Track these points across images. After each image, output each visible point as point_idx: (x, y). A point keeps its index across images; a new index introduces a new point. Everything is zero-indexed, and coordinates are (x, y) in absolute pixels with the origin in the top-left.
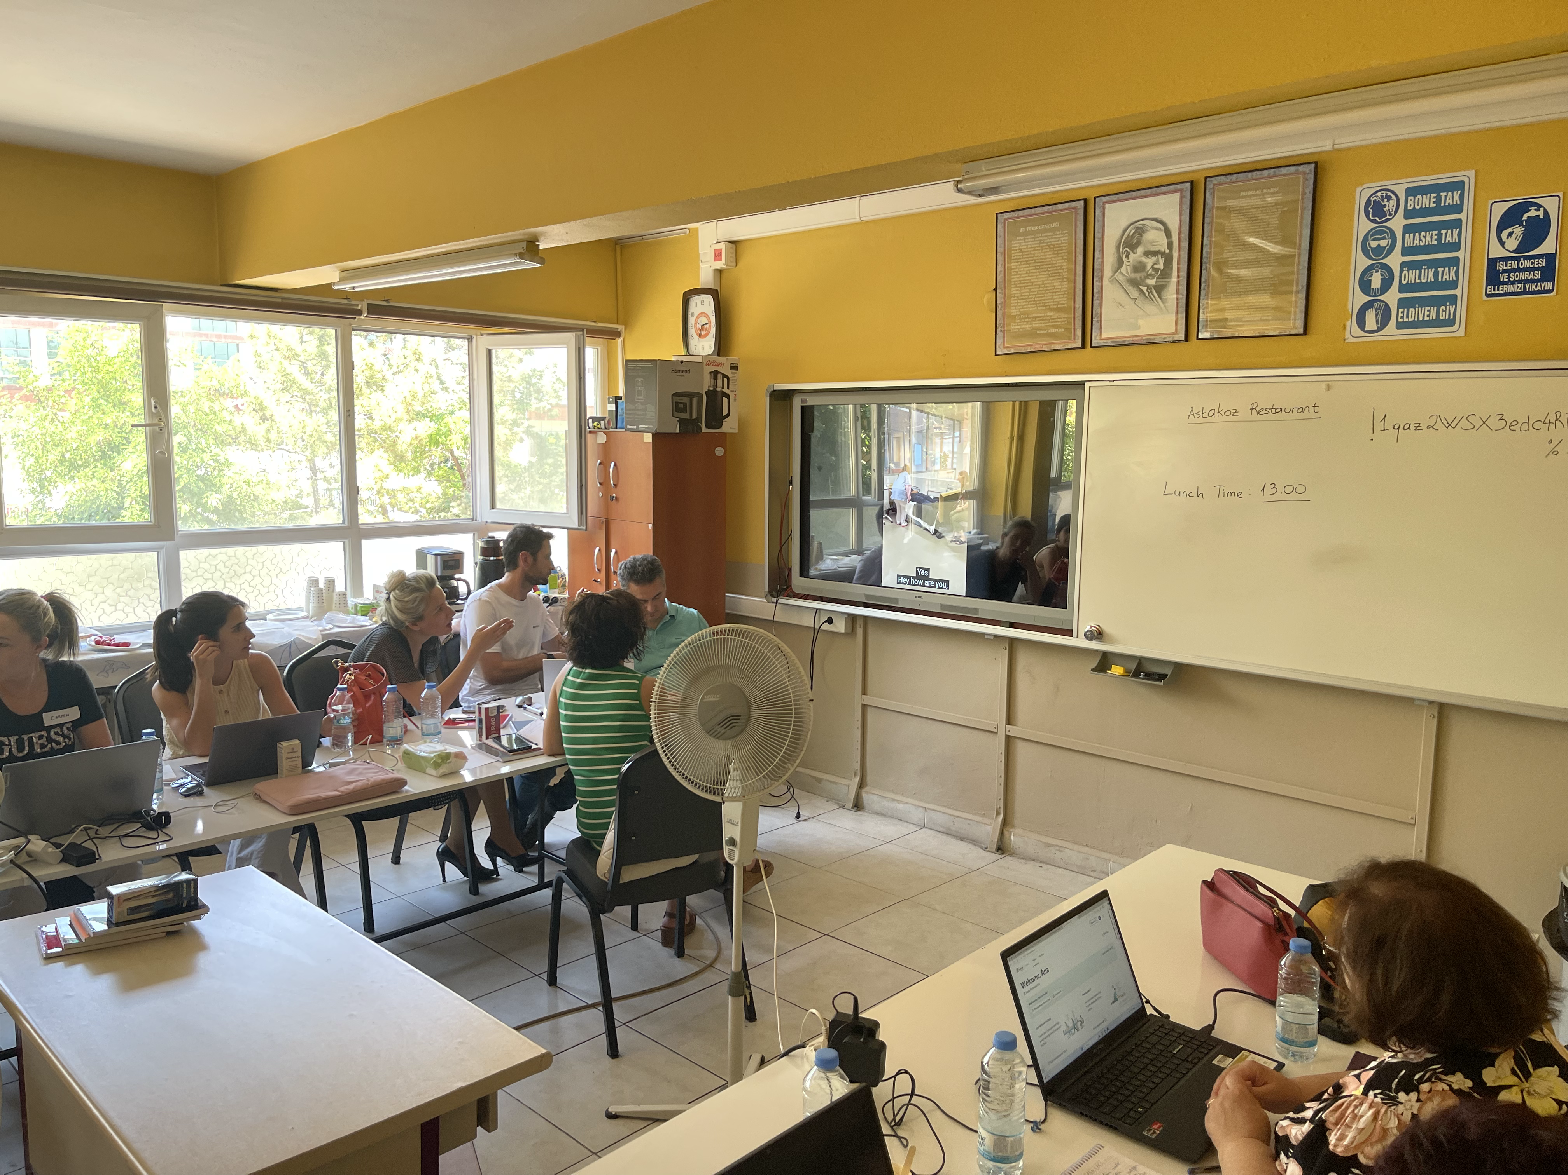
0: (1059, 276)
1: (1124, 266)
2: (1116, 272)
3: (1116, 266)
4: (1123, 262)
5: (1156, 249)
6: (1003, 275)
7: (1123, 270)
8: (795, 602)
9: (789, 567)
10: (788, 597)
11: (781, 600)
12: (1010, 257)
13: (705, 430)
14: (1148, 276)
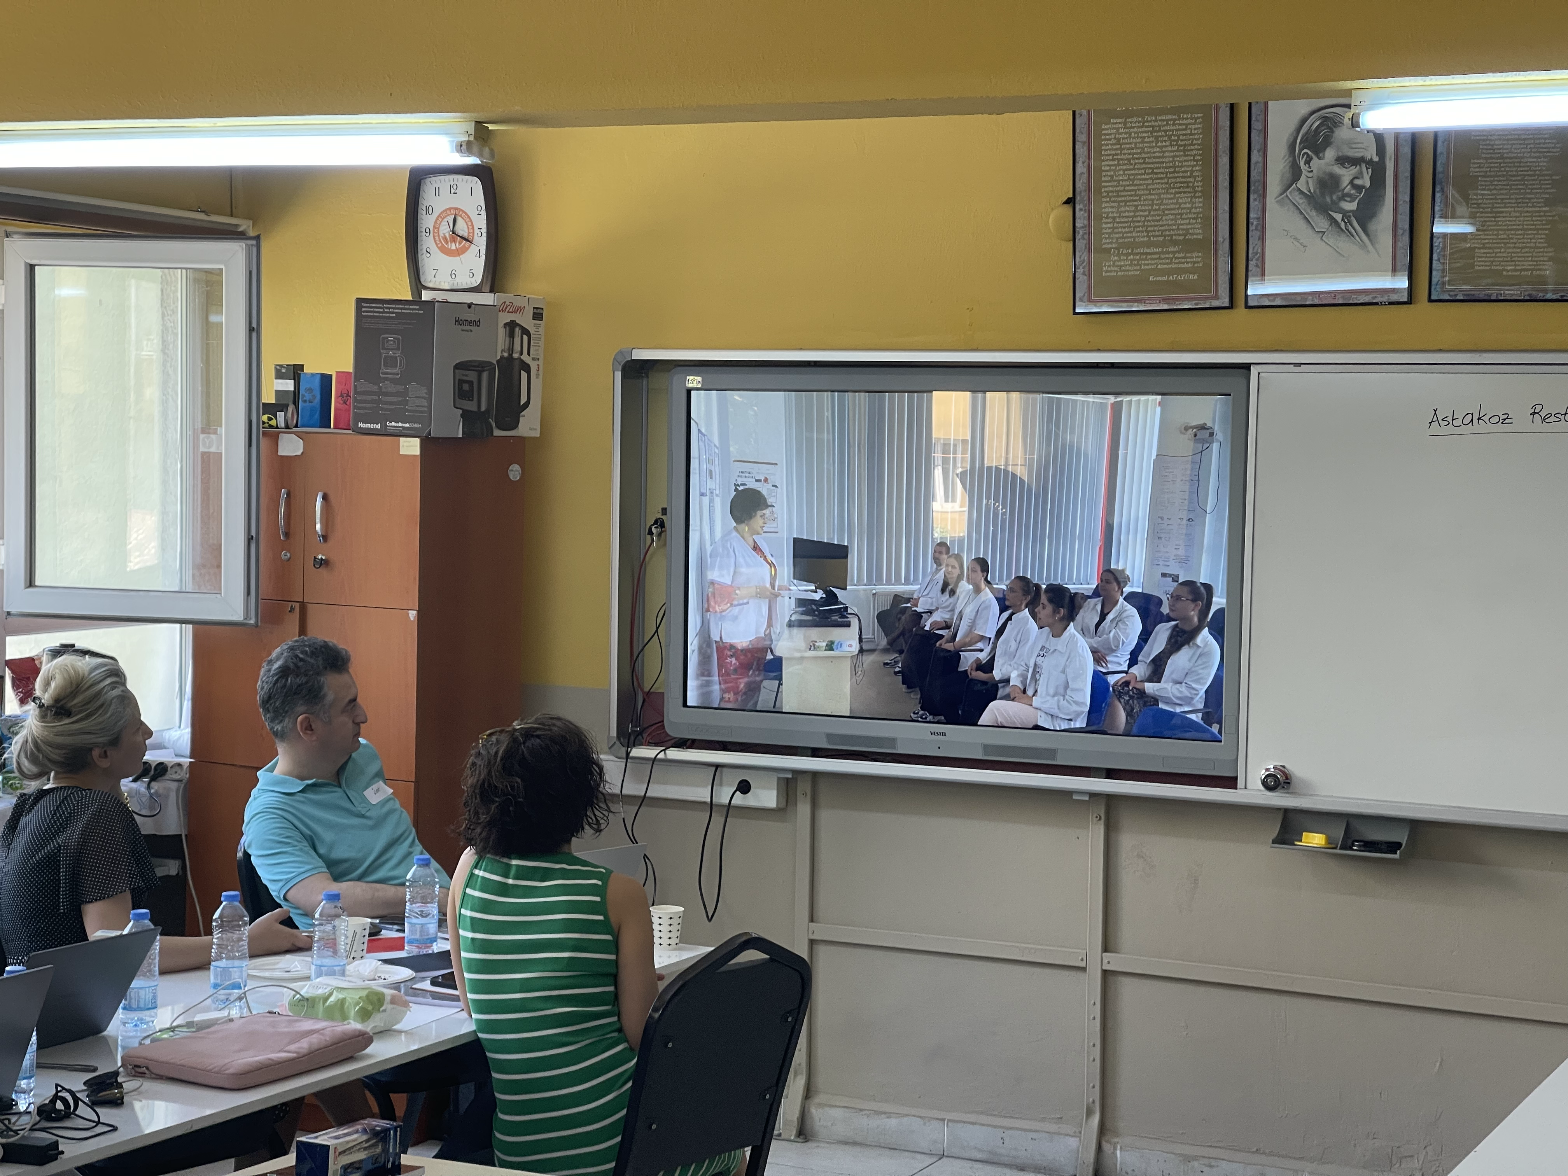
0: (1188, 187)
1: (1303, 178)
2: (1288, 186)
3: (1288, 176)
4: (1301, 171)
5: (1358, 154)
6: (1085, 181)
7: (1301, 184)
8: (673, 754)
9: (646, 690)
10: (656, 744)
11: (636, 752)
12: (1099, 151)
13: (497, 433)
14: (1344, 197)
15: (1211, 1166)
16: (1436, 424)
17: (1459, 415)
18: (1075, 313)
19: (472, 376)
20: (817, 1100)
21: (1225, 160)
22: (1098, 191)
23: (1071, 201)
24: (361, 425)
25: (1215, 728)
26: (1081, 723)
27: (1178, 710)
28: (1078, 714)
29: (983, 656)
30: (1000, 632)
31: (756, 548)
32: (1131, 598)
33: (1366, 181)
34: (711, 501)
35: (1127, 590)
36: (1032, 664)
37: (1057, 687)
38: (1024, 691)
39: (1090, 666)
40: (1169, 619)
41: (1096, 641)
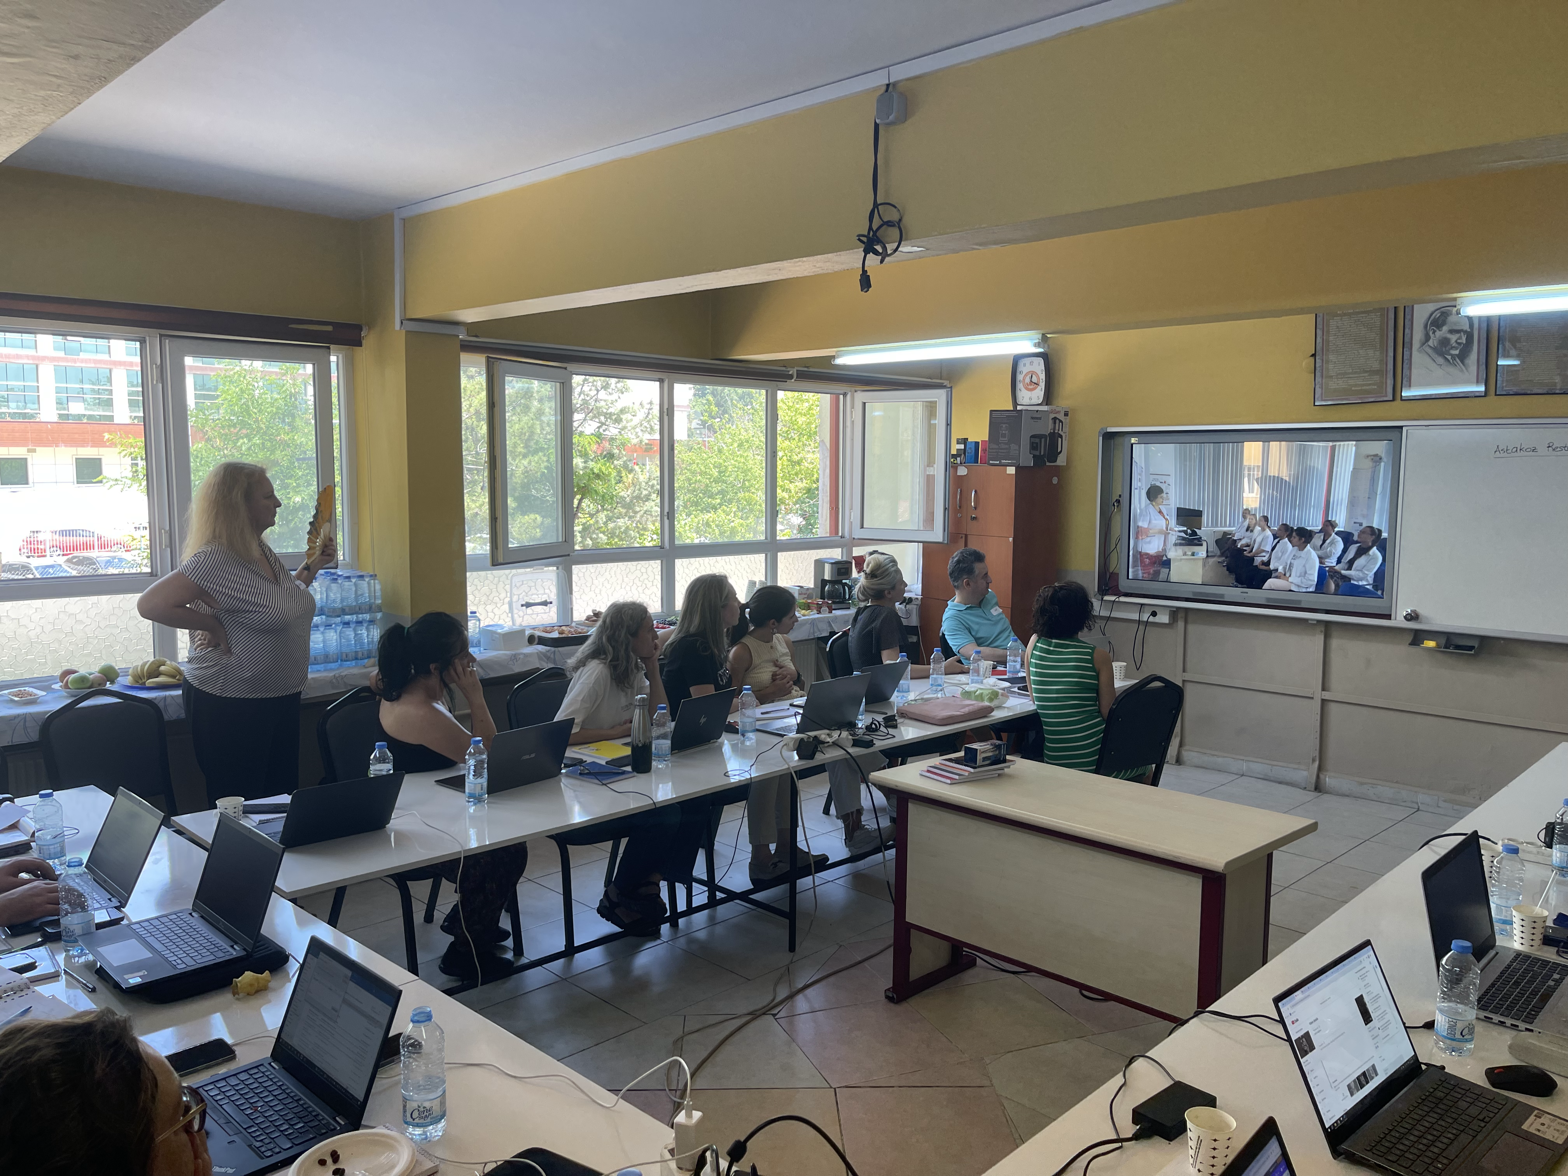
0: (1372, 346)
1: (1431, 340)
2: (1424, 344)
3: (1424, 339)
4: (1430, 338)
5: (1460, 328)
6: (1321, 346)
7: (1430, 343)
8: (1122, 599)
9: (1111, 571)
10: (1115, 595)
11: (1106, 598)
12: (1328, 332)
13: (1048, 464)
14: (1452, 348)
15: (1372, 787)
16: (1498, 452)
17: (1510, 448)
18: (1314, 405)
19: (1037, 440)
20: (1185, 748)
21: (1391, 334)
22: (1328, 350)
23: (1314, 355)
24: (991, 462)
25: (1379, 593)
26: (1312, 589)
27: (1361, 583)
28: (1311, 586)
29: (1265, 559)
30: (1273, 549)
31: (1160, 512)
32: (1338, 533)
33: (1464, 340)
34: (1140, 492)
35: (1336, 529)
36: (1289, 563)
37: (1301, 573)
38: (1285, 575)
39: (1317, 565)
40: (1357, 542)
41: (1320, 553)
